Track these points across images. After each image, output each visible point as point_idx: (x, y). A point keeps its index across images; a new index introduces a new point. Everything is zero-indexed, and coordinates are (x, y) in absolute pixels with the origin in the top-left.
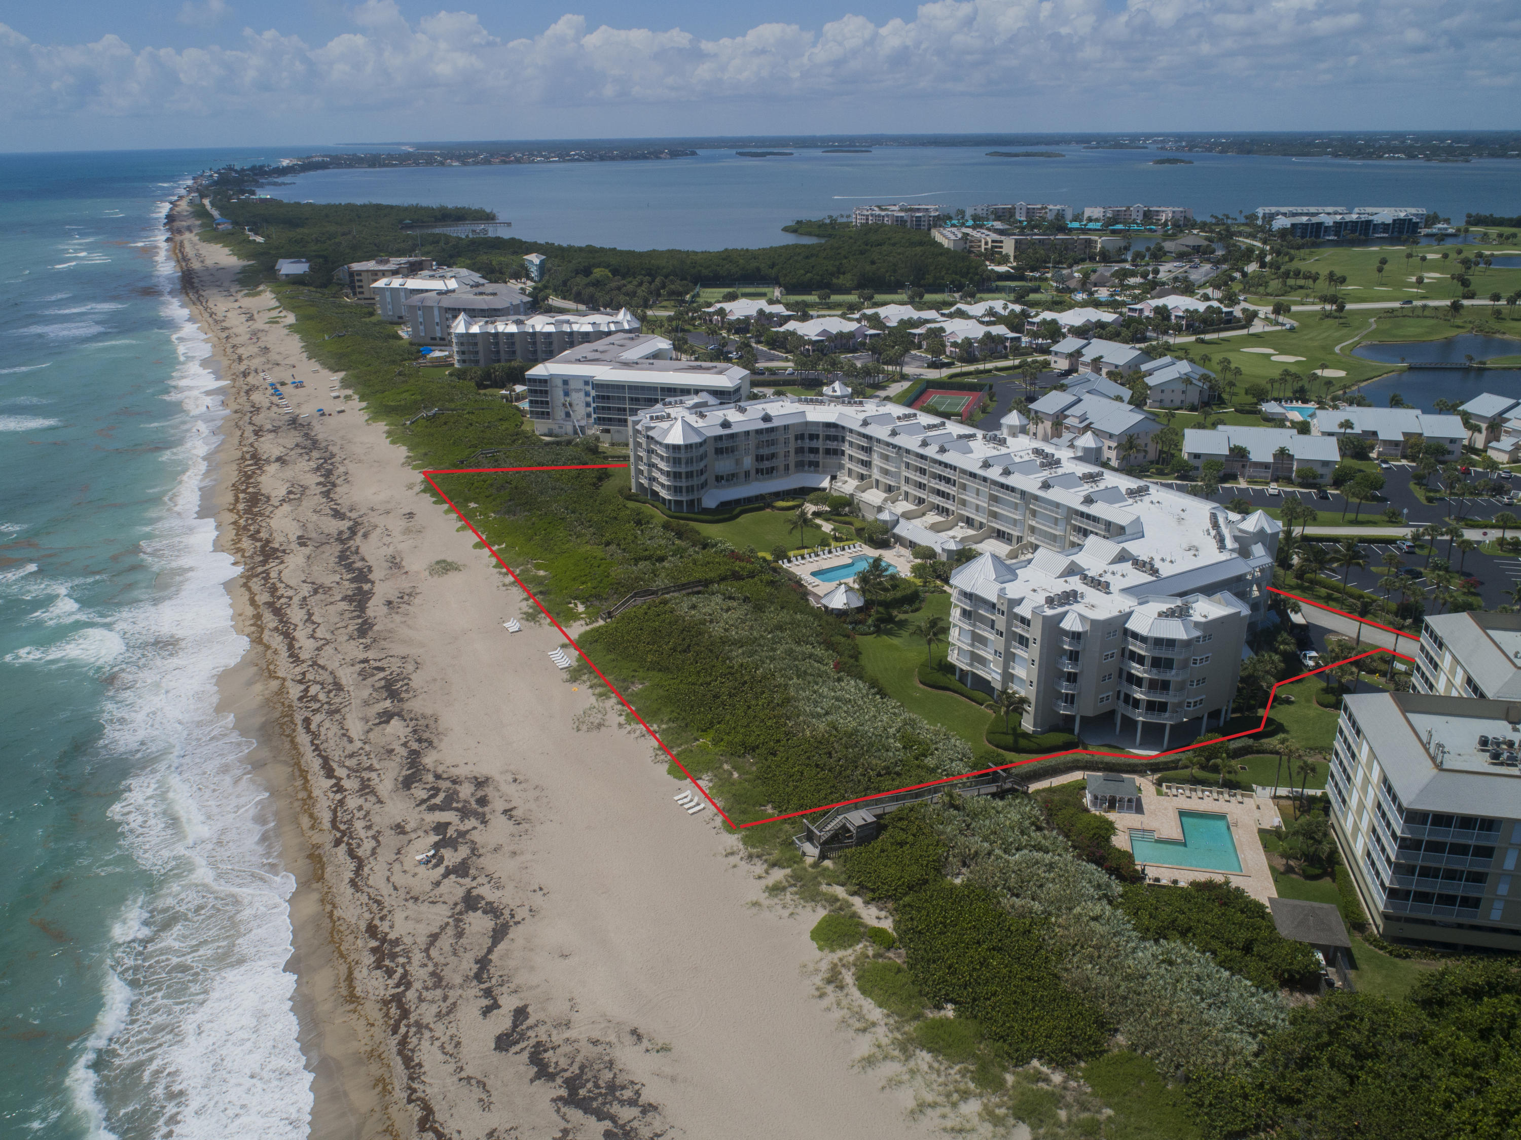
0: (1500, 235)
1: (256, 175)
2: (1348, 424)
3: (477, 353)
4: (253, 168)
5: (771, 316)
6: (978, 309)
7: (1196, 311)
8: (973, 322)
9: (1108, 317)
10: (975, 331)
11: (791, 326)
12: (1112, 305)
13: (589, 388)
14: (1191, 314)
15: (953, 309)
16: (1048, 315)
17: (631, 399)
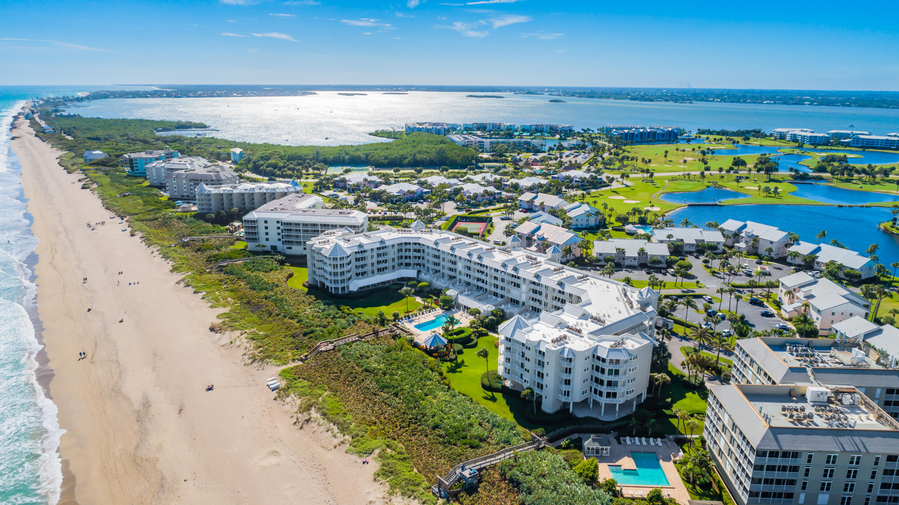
0: (715, 140)
1: (66, 101)
2: (670, 236)
3: (210, 205)
4: (64, 98)
5: (370, 182)
6: (478, 178)
7: (585, 178)
8: (477, 185)
9: (544, 182)
10: (478, 190)
11: (383, 187)
12: (545, 175)
13: (279, 225)
14: (583, 180)
15: (465, 178)
16: (514, 181)
17: (304, 231)
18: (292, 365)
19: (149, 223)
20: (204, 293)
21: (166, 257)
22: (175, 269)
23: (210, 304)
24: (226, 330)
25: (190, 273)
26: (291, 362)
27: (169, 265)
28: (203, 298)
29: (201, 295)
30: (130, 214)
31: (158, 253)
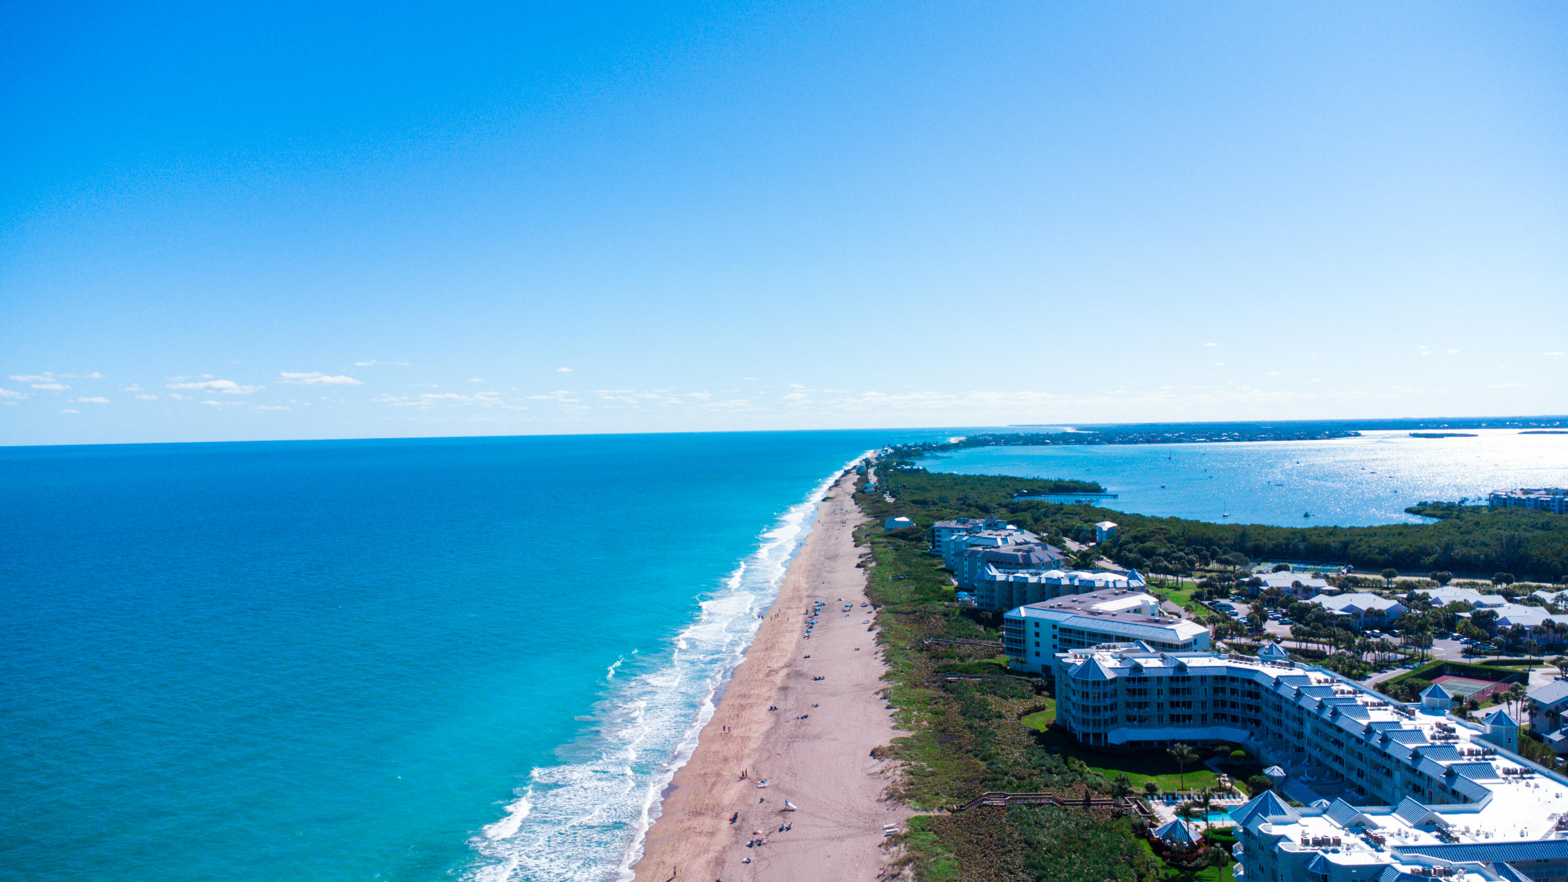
1: (926, 449)
4: (923, 445)
5: (1306, 588)
8: (1536, 609)
10: (1534, 618)
11: (1321, 599)
13: (1056, 632)
15: (1528, 596)
17: (1089, 644)
18: (934, 813)
19: (903, 617)
20: (897, 710)
21: (887, 661)
22: (887, 676)
23: (894, 724)
24: (887, 757)
25: (901, 684)
26: (936, 810)
27: (884, 669)
28: (892, 716)
29: (892, 711)
30: (886, 603)
31: (882, 654)
